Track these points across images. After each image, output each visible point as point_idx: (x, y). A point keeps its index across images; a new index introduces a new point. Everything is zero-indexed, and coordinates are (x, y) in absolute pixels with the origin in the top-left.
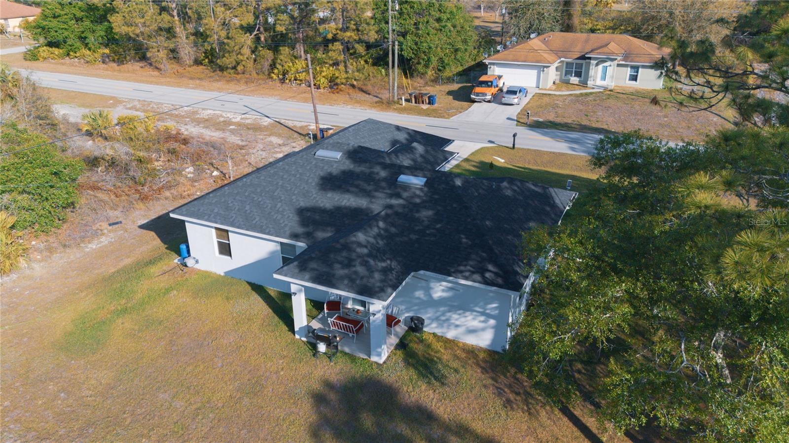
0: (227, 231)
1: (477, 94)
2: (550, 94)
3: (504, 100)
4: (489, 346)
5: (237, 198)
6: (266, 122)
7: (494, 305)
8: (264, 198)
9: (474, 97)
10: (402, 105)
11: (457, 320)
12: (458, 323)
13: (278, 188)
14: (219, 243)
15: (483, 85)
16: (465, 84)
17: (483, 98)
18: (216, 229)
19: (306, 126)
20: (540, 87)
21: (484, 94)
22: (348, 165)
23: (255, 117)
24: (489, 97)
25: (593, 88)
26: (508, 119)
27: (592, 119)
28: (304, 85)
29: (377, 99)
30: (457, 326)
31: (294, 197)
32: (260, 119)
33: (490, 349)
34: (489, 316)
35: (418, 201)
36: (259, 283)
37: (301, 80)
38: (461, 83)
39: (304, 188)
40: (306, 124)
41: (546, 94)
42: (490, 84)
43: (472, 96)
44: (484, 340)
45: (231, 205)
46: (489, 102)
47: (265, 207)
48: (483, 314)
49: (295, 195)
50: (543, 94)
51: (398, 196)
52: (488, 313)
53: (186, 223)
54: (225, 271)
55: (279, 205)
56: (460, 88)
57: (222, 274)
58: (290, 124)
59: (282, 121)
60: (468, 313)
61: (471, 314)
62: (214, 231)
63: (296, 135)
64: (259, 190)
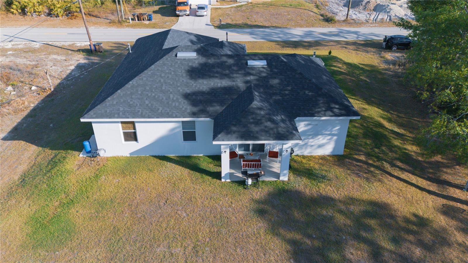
0: (133, 123)
1: (181, 11)
2: (220, 8)
3: (198, 14)
4: (332, 152)
5: (133, 96)
6: (37, 45)
7: (337, 128)
8: (156, 93)
9: (179, 13)
10: (130, 23)
11: (312, 142)
12: (312, 144)
13: (163, 84)
14: (124, 133)
15: (182, 5)
16: (162, 6)
17: (185, 13)
18: (122, 122)
19: (73, 44)
20: (212, 4)
21: (185, 11)
22: (202, 60)
23: (24, 43)
24: (188, 12)
25: (241, 2)
26: (206, 25)
27: (252, 20)
28: (43, 15)
29: (109, 21)
30: (312, 146)
31: (179, 88)
32: (30, 43)
33: (331, 154)
34: (334, 135)
35: (264, 75)
36: (163, 155)
37: (39, 12)
38: (158, 5)
39: (183, 81)
40: (71, 43)
41: (217, 8)
42: (186, 4)
43: (177, 13)
44: (328, 150)
45: (131, 103)
46: (188, 15)
47: (161, 99)
48: (329, 135)
49: (178, 87)
50: (216, 8)
51: (250, 74)
52: (333, 134)
53: (93, 124)
54: (130, 153)
55: (171, 96)
56: (160, 8)
57: (129, 155)
58: (58, 44)
59: (50, 43)
60: (320, 136)
61: (322, 137)
62: (120, 125)
63: (70, 52)
64: (148, 88)
